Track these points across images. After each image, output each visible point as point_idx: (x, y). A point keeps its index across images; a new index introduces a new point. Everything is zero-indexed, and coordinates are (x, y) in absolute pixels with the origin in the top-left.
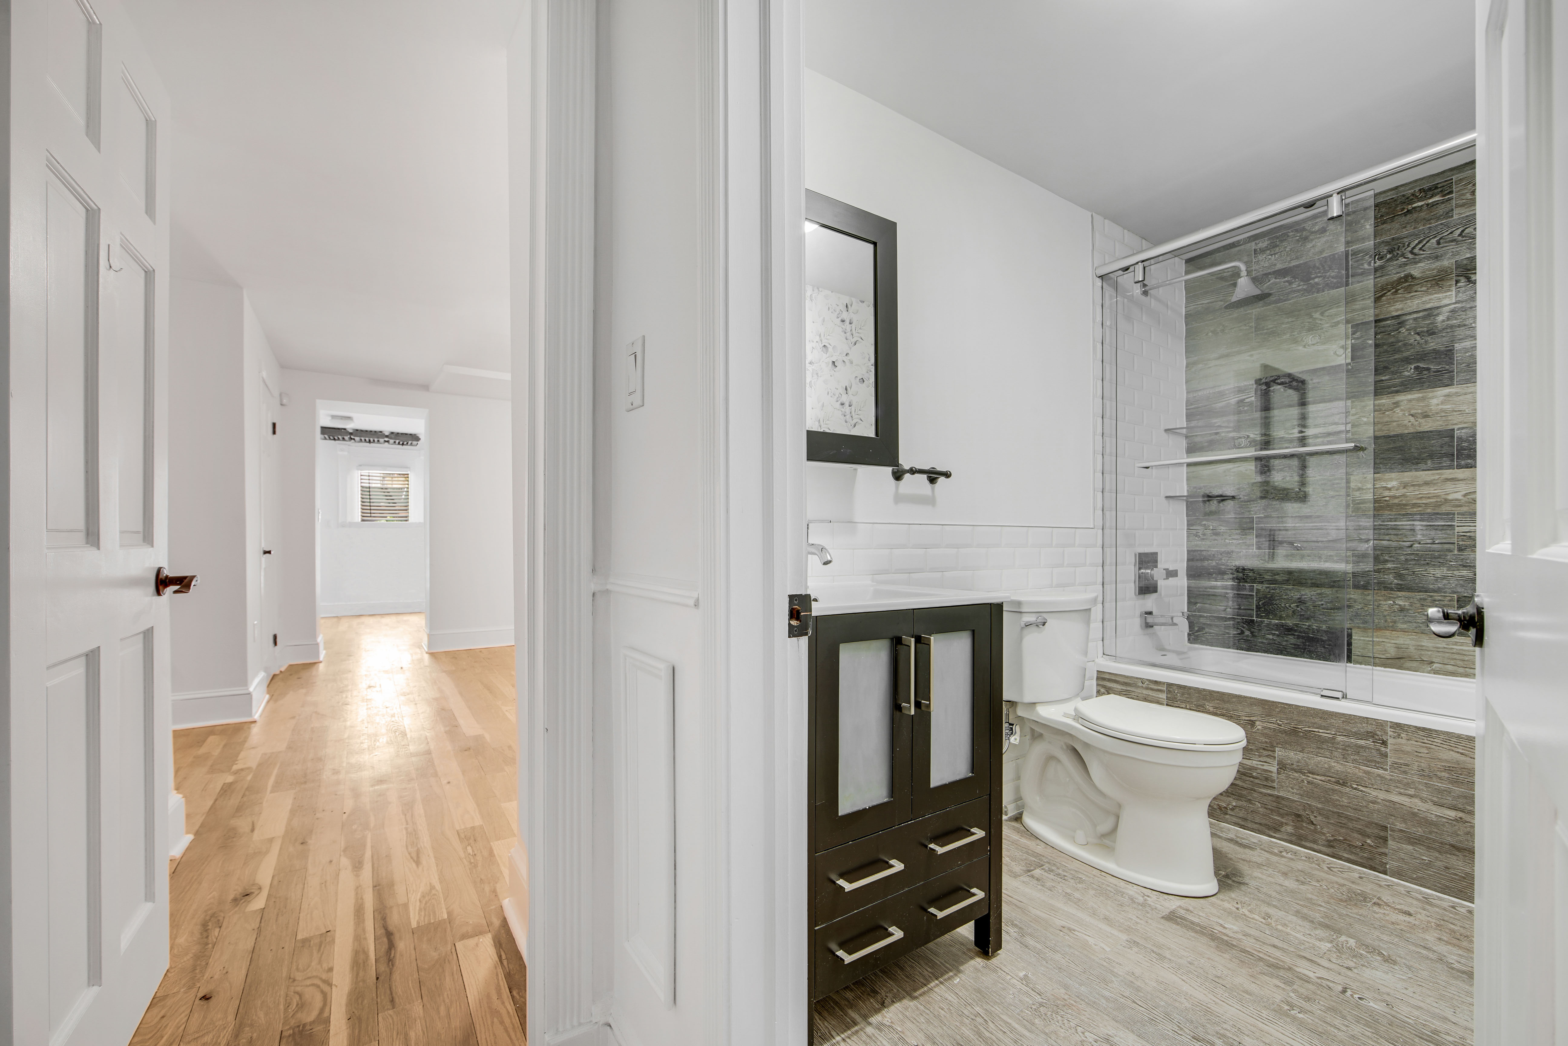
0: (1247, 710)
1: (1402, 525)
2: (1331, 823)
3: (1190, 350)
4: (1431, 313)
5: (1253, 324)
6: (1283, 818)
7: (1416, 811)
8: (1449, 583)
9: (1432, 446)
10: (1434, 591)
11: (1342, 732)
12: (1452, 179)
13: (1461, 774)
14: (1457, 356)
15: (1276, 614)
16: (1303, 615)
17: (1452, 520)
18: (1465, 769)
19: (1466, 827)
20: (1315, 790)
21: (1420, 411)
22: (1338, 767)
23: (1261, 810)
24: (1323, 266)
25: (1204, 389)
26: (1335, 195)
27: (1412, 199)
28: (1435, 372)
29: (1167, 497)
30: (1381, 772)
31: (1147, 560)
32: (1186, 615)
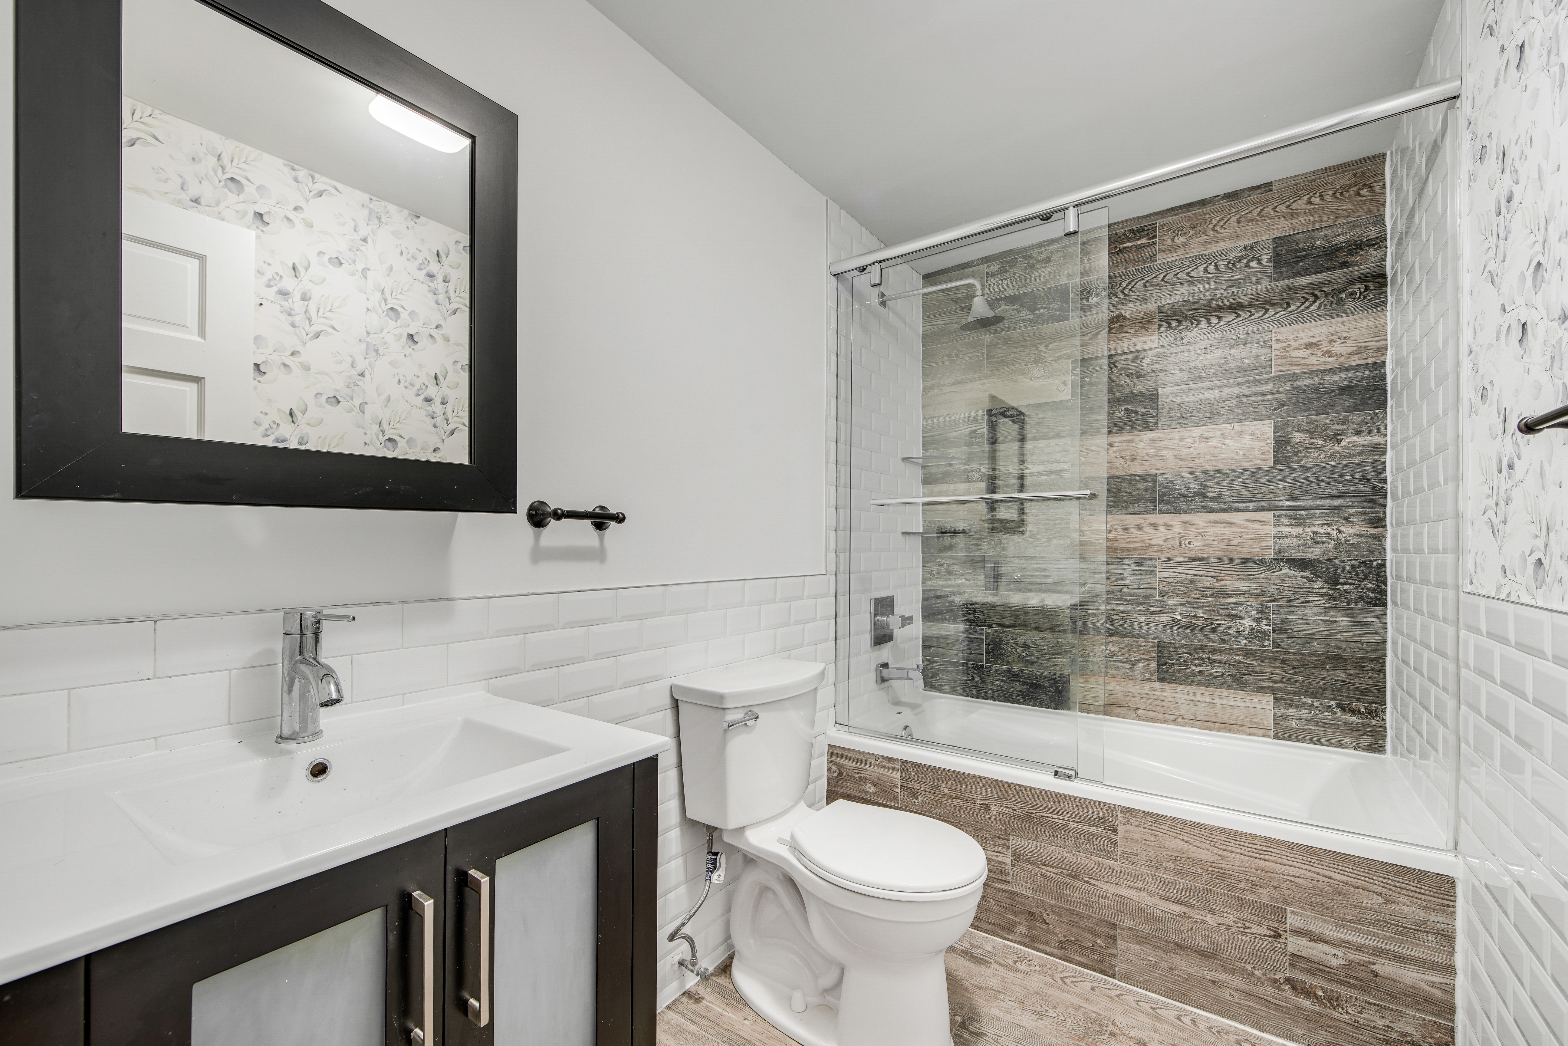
0: (982, 792)
1: (1113, 569)
2: (1064, 922)
3: (927, 373)
4: (1138, 355)
5: (984, 351)
6: (1016, 916)
7: (1144, 906)
8: (1152, 629)
9: (1139, 490)
10: (1140, 637)
11: (1075, 818)
12: (1156, 223)
13: (1185, 865)
14: (1161, 401)
15: (1004, 659)
16: (1028, 660)
17: (1155, 565)
18: (1189, 858)
19: (1189, 923)
20: (1049, 884)
21: (1129, 454)
22: (1071, 858)
23: (995, 908)
24: (1048, 297)
25: (939, 416)
26: (1071, 208)
27: (1123, 239)
28: (1141, 415)
29: (903, 533)
30: (1111, 862)
31: (884, 605)
32: (921, 668)
